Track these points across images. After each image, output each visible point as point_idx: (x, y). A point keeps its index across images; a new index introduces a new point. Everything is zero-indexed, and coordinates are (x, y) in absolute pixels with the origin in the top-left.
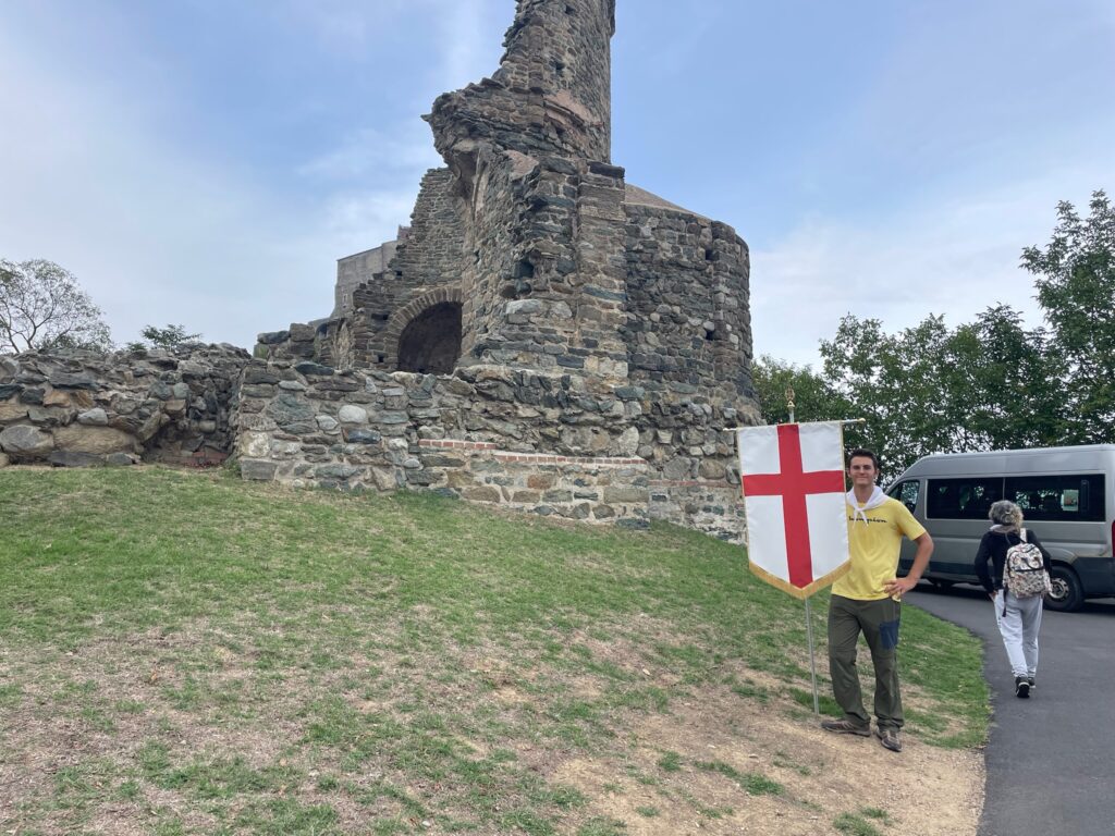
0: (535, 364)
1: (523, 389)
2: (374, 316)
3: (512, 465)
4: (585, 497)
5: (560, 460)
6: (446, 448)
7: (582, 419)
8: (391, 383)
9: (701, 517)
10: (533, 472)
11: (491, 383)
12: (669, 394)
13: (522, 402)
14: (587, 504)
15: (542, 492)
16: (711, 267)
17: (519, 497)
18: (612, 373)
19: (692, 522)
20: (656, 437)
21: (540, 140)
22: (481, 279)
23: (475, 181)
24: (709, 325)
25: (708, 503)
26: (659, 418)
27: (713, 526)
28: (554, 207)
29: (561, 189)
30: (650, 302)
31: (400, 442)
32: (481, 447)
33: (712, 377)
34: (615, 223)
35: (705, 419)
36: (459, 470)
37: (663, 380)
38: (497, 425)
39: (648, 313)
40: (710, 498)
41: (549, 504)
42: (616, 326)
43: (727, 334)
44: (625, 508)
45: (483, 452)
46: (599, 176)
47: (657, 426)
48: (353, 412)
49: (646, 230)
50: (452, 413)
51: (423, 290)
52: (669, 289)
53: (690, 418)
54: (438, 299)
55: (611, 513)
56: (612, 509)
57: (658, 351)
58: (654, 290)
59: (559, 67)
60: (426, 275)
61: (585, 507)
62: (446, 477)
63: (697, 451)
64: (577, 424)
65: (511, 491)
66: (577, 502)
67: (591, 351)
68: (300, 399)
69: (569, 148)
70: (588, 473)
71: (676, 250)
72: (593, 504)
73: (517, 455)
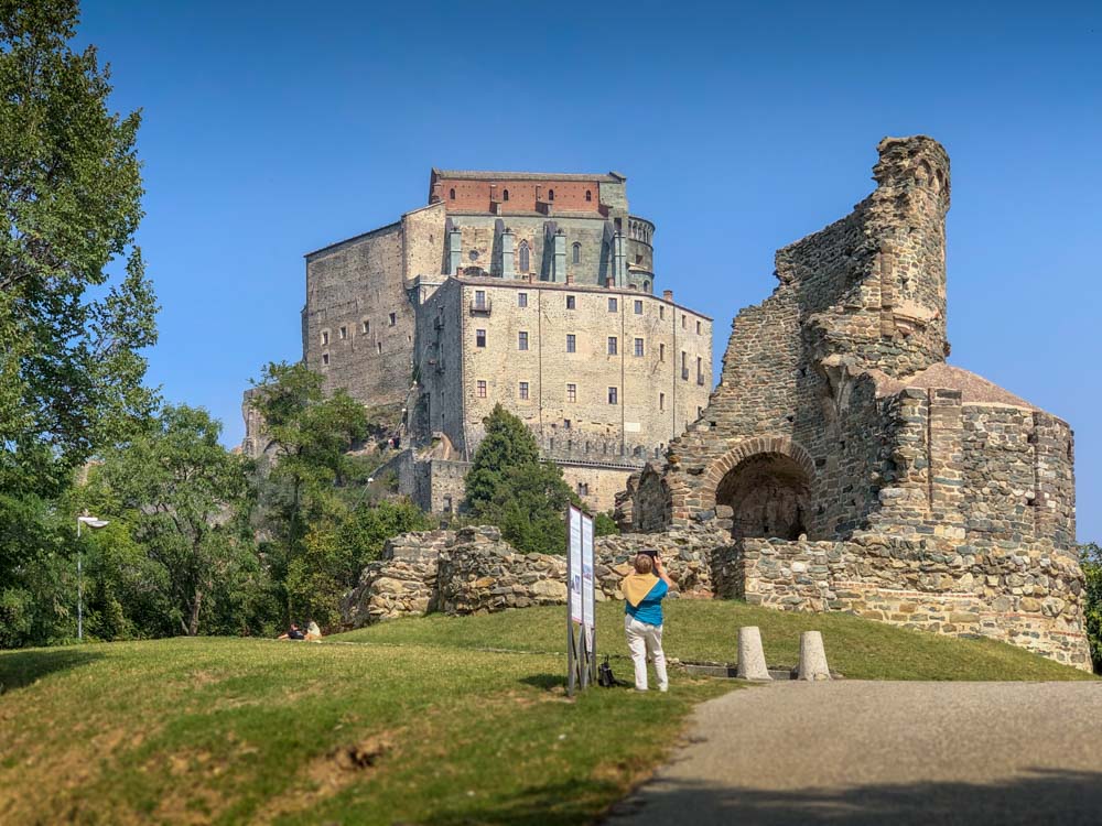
0: (902, 532)
1: (895, 549)
2: (690, 471)
3: (890, 598)
4: (936, 619)
5: (920, 594)
6: (851, 587)
7: (934, 568)
8: (819, 548)
10: (904, 602)
11: (876, 546)
12: (996, 549)
13: (895, 558)
14: (938, 623)
15: (909, 615)
16: (1032, 448)
17: (896, 617)
18: (953, 536)
19: (1013, 642)
20: (987, 582)
21: (890, 346)
23: (840, 385)
24: (1031, 495)
25: (1027, 630)
26: (988, 567)
27: (1030, 646)
28: (912, 424)
29: (916, 410)
30: (982, 479)
31: (825, 584)
32: (871, 587)
33: (1031, 535)
34: (955, 431)
35: (1025, 567)
36: (858, 600)
37: (992, 539)
38: (880, 573)
39: (980, 488)
40: (1028, 626)
41: (914, 622)
42: (957, 504)
43: (1045, 501)
44: (964, 626)
45: (872, 590)
46: (943, 399)
47: (987, 573)
48: (799, 566)
49: (979, 425)
50: (853, 565)
51: (739, 440)
52: (997, 469)
53: (1012, 567)
54: (756, 449)
55: (954, 629)
56: (955, 627)
57: (988, 516)
58: (985, 470)
59: (904, 281)
60: (741, 425)
61: (937, 625)
62: (850, 604)
63: (1017, 591)
64: (932, 571)
65: (890, 614)
66: (932, 622)
67: (939, 521)
68: (771, 559)
70: (939, 603)
71: (1003, 438)
72: (942, 623)
73: (892, 591)
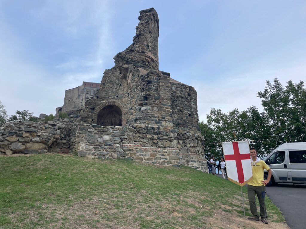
0: (150, 123)
1: (148, 130)
2: (91, 109)
3: (146, 151)
4: (164, 159)
5: (158, 149)
6: (130, 146)
7: (163, 138)
8: (115, 129)
9: (190, 163)
10: (151, 152)
11: (140, 129)
12: (181, 130)
13: (148, 134)
14: (165, 161)
15: (154, 158)
16: (189, 98)
17: (148, 159)
18: (169, 125)
19: (188, 165)
20: (178, 142)
21: (144, 65)
22: (130, 100)
23: (128, 75)
24: (189, 112)
25: (192, 159)
26: (179, 137)
27: (193, 166)
28: (153, 83)
29: (155, 78)
30: (175, 107)
31: (118, 145)
32: (138, 146)
33: (191, 126)
34: (168, 87)
35: (190, 137)
36: (133, 152)
37: (179, 127)
38: (142, 140)
39: (175, 109)
40: (192, 158)
41: (155, 161)
42: (169, 113)
43: (194, 115)
44: (174, 162)
45: (139, 147)
46: (164, 75)
47: (179, 139)
48: (106, 137)
49: (173, 88)
50: (131, 137)
51: (104, 101)
52: (179, 103)
53: (187, 137)
54: (108, 104)
55: (171, 163)
56: (171, 162)
57: (177, 119)
58: (176, 103)
59: (148, 46)
60: (105, 98)
61: (164, 161)
62: (129, 154)
63: (188, 146)
64: (162, 139)
65: (146, 158)
66: (162, 160)
67: (164, 120)
68: (93, 134)
69: (151, 67)
70: (165, 152)
71: (181, 93)
72: (166, 161)
73: (147, 148)
